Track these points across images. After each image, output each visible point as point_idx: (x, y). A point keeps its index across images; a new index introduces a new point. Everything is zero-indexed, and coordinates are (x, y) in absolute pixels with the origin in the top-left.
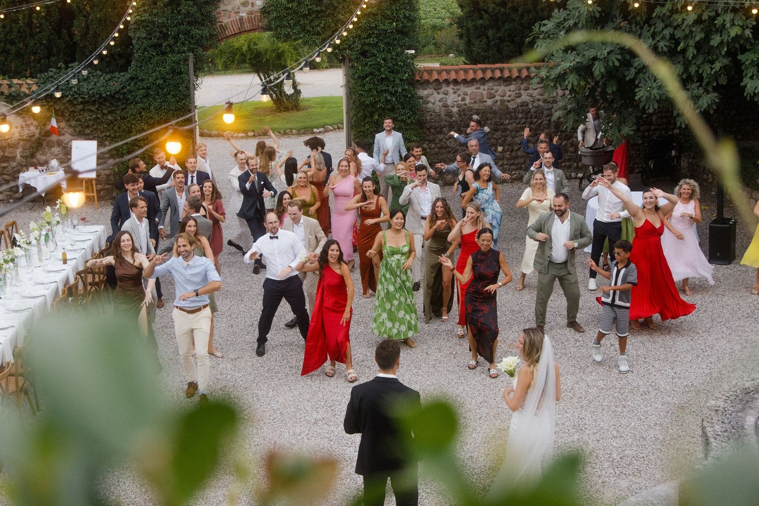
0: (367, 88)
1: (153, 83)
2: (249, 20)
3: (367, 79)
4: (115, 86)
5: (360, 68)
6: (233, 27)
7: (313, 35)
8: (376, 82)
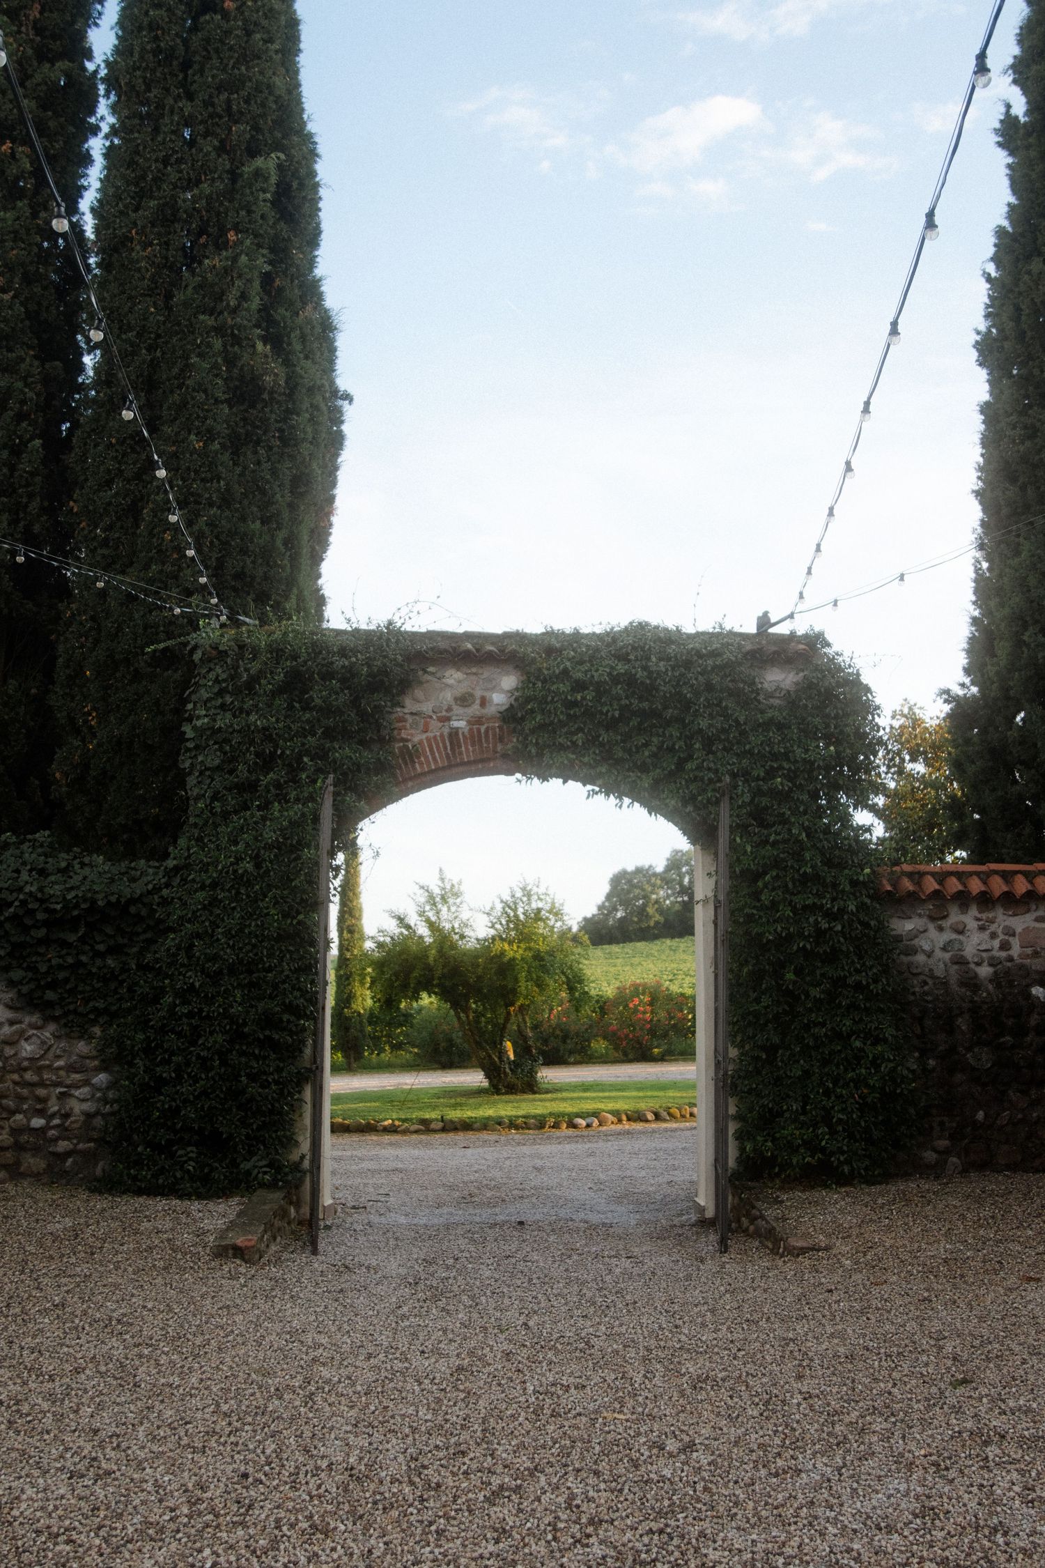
0: (766, 899)
2: (472, 736)
3: (767, 878)
6: (433, 754)
7: (628, 770)
8: (790, 885)
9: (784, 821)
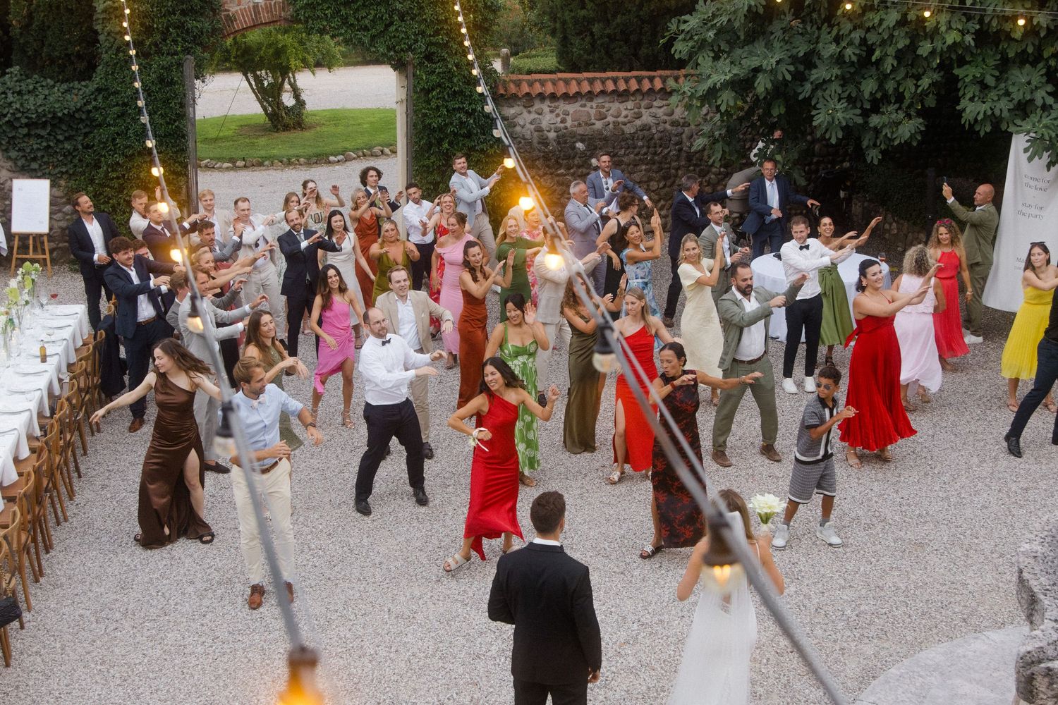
0: (433, 104)
1: (132, 98)
2: (267, 7)
3: (434, 93)
4: (75, 101)
5: (424, 78)
6: (244, 19)
7: (358, 30)
8: (446, 97)
9: (444, 60)
